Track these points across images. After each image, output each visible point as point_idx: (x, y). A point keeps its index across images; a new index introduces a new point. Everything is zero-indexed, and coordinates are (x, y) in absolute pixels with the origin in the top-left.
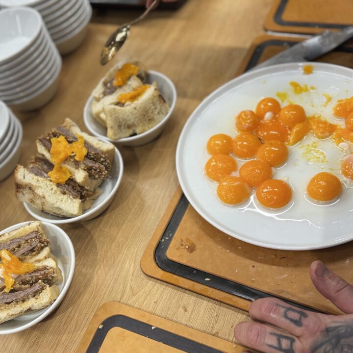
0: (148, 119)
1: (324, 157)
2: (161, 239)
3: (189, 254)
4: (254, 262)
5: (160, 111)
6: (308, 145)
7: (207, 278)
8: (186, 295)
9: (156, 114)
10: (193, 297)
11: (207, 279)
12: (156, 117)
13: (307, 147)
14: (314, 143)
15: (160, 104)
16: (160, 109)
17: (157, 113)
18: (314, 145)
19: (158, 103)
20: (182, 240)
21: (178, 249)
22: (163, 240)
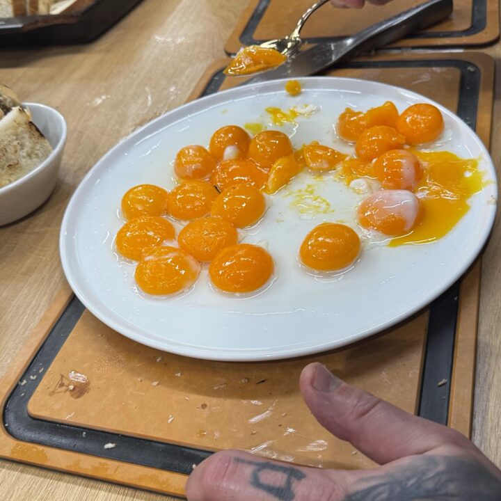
0: (8, 164)
1: (328, 204)
2: (21, 380)
3: (73, 399)
4: (205, 397)
5: (32, 152)
6: (300, 191)
7: (107, 443)
8: (62, 485)
9: (24, 157)
10: (77, 487)
11: (110, 446)
12: (23, 161)
13: (297, 194)
14: (309, 186)
15: (30, 138)
16: (33, 148)
17: (25, 154)
18: (309, 189)
19: (27, 136)
20: (62, 376)
21: (52, 394)
22: (25, 382)
